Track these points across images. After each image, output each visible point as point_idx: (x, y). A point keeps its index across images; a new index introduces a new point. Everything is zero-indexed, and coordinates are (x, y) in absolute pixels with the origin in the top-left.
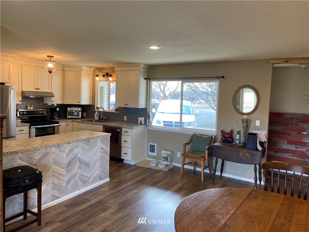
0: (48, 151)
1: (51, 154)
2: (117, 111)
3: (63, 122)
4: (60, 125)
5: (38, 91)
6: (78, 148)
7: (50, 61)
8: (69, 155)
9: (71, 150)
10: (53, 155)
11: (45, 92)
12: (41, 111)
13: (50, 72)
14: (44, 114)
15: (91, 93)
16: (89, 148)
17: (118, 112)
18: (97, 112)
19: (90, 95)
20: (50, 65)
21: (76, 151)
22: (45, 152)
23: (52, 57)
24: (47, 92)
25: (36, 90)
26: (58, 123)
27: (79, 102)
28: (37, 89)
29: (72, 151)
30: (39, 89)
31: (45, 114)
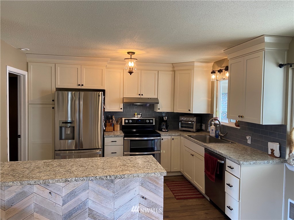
0: (25, 190)
1: (32, 196)
2: (238, 126)
3: (166, 135)
4: (162, 139)
5: (142, 97)
6: (87, 191)
7: (131, 59)
8: (68, 201)
9: (72, 194)
10: (35, 197)
11: (148, 98)
12: (149, 120)
13: (131, 73)
14: (152, 123)
15: (208, 98)
16: (111, 194)
17: (239, 128)
18: (213, 125)
19: (208, 101)
20: (131, 64)
21: (83, 196)
22: (20, 191)
23: (134, 53)
24: (151, 98)
25: (139, 97)
26: (160, 136)
27: (189, 110)
28: (139, 95)
29: (75, 196)
30: (142, 95)
31: (154, 124)
